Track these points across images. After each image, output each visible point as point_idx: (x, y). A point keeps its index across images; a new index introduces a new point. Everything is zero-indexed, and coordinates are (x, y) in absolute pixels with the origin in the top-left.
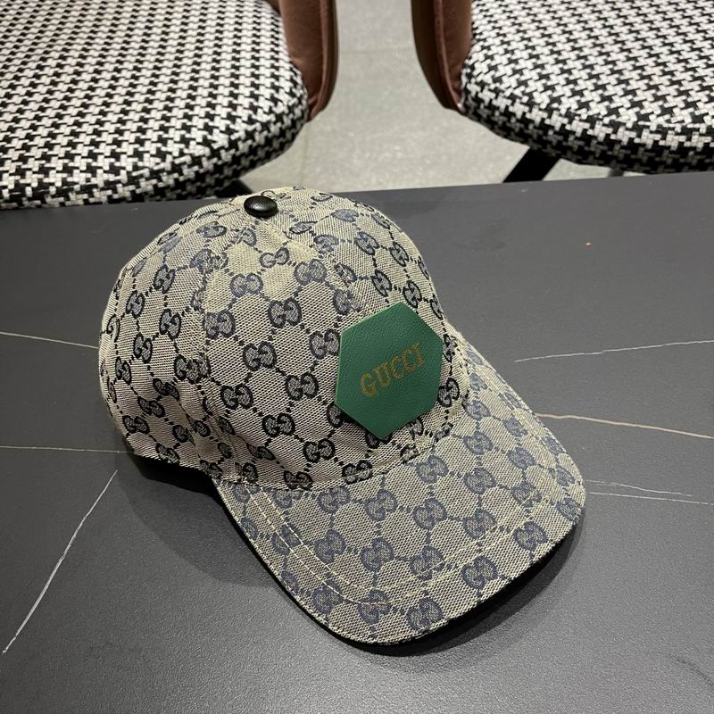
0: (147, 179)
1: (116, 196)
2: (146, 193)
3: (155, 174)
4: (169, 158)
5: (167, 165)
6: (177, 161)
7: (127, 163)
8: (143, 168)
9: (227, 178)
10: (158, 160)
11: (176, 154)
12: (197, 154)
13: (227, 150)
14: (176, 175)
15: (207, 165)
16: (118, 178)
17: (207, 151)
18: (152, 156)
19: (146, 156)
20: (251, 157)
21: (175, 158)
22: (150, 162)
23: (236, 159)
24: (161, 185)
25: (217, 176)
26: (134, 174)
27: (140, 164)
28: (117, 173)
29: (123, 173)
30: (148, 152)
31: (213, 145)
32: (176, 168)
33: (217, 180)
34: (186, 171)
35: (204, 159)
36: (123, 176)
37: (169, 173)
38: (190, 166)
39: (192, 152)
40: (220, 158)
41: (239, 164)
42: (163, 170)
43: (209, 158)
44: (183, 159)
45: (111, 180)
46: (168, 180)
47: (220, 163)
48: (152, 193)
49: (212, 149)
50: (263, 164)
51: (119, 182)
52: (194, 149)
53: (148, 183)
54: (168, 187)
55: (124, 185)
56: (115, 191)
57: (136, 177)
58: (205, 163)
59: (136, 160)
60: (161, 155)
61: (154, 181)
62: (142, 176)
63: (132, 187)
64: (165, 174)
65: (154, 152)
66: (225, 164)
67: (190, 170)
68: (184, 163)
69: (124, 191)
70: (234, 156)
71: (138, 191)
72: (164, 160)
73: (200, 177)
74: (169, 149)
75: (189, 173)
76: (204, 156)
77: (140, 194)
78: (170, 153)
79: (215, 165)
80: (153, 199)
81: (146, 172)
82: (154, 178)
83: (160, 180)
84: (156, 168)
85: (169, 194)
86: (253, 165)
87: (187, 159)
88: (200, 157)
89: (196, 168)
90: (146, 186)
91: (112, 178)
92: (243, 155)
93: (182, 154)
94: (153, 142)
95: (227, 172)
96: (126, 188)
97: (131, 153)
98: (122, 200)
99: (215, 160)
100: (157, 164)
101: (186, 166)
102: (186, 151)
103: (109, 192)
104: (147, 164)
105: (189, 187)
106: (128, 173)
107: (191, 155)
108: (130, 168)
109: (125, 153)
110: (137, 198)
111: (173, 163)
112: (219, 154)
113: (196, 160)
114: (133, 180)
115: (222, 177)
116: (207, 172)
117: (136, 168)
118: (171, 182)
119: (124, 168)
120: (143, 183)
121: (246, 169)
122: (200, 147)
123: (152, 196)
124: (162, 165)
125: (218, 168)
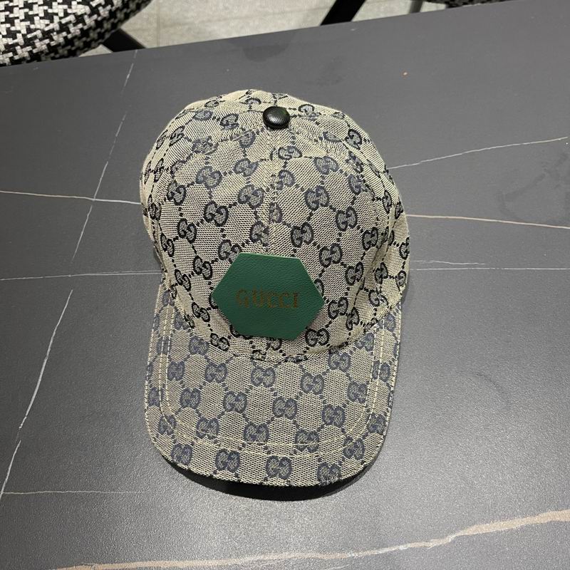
0: (41, 40)
1: (16, 58)
2: (42, 52)
3: (47, 35)
4: (56, 19)
5: (55, 26)
6: (64, 21)
7: (21, 26)
8: (36, 30)
9: (107, 31)
10: (47, 22)
11: (61, 14)
12: (79, 13)
13: (104, 7)
14: (64, 34)
15: (89, 21)
16: (16, 41)
17: (87, 9)
18: (41, 18)
19: (36, 18)
20: (125, 10)
21: (61, 18)
22: (40, 24)
23: (112, 14)
24: (53, 43)
25: (99, 30)
26: (29, 36)
27: (32, 27)
28: (15, 37)
29: (19, 35)
30: (37, 15)
31: (91, 3)
32: (64, 28)
33: (99, 33)
34: (72, 29)
35: (86, 17)
36: (20, 39)
37: (58, 32)
38: (75, 25)
39: (74, 11)
40: (99, 15)
41: (115, 17)
42: (53, 30)
43: (90, 16)
44: (68, 19)
45: (10, 43)
46: (59, 38)
47: (99, 19)
48: (47, 51)
49: (91, 6)
50: (135, 15)
51: (17, 44)
52: (76, 9)
53: (42, 43)
54: (59, 45)
55: (22, 47)
56: (15, 53)
57: (31, 39)
58: (87, 20)
59: (28, 23)
60: (49, 17)
61: (47, 41)
62: (35, 37)
63: (29, 48)
64: (55, 33)
65: (42, 15)
66: (104, 19)
67: (75, 28)
68: (70, 22)
69: (23, 52)
70: (110, 11)
71: (35, 51)
72: (52, 21)
73: (84, 33)
74: (56, 11)
75: (75, 30)
76: (85, 14)
77: (37, 53)
78: (57, 14)
79: (96, 21)
80: (48, 56)
81: (39, 33)
82: (47, 38)
83: (52, 39)
84: (46, 29)
85: (60, 51)
86: (127, 17)
87: (71, 18)
88: (82, 15)
89: (80, 26)
90: (41, 45)
91: (10, 41)
92: (117, 9)
93: (66, 14)
94: (39, 6)
95: (107, 25)
96: (24, 49)
97: (22, 17)
98: (22, 60)
99: (95, 17)
100: (47, 25)
101: (71, 25)
102: (69, 11)
103: (11, 54)
104: (38, 27)
105: (77, 43)
106: (23, 35)
107: (74, 14)
108: (24, 31)
109: (18, 18)
110: (35, 57)
111: (60, 23)
112: (98, 11)
113: (80, 19)
114: (29, 42)
115: (103, 31)
116: (90, 28)
117: (29, 30)
118: (61, 40)
119: (19, 32)
120: (38, 43)
121: (122, 21)
122: (80, 6)
123: (47, 54)
124: (51, 26)
125: (99, 24)
